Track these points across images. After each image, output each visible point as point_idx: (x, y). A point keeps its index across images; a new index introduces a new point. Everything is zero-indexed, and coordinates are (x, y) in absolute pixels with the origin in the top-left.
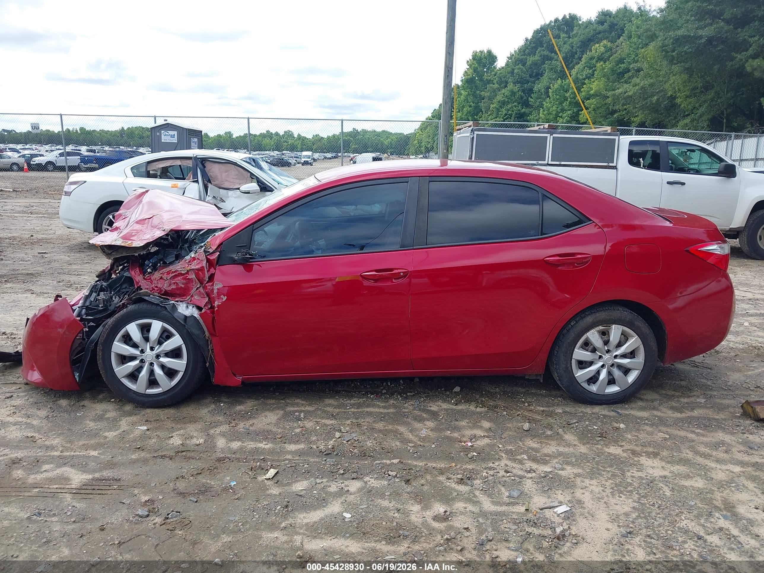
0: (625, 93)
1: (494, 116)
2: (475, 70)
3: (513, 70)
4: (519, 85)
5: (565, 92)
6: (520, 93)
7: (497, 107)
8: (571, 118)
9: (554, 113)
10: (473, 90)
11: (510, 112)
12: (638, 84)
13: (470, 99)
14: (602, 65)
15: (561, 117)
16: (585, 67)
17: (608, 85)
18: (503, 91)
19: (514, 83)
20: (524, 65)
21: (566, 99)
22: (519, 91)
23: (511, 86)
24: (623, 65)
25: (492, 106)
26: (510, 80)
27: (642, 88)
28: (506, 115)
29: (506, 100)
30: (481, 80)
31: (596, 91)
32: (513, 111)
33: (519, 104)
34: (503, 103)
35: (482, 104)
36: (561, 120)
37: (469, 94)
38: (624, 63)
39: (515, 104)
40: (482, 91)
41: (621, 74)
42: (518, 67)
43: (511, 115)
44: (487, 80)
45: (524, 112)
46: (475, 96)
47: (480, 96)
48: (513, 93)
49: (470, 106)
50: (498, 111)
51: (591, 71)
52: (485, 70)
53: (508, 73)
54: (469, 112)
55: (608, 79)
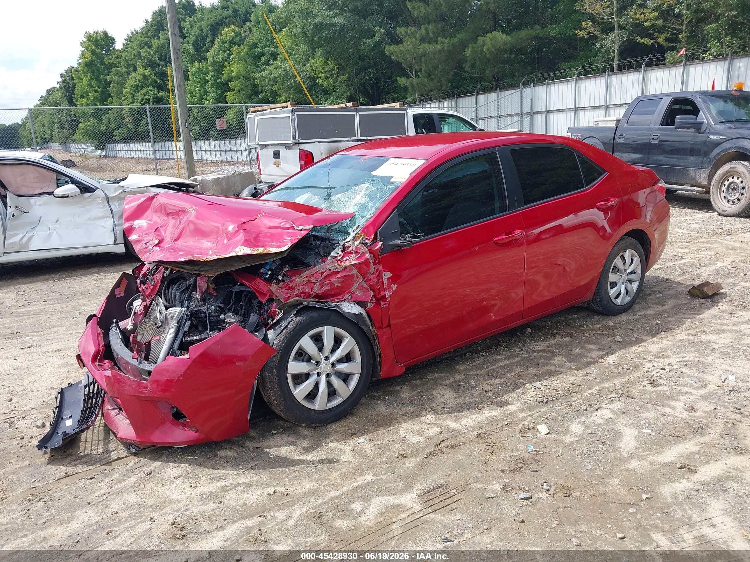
0: (271, 75)
1: (130, 100)
2: (93, 52)
3: (140, 53)
4: (149, 69)
5: (205, 75)
6: (153, 77)
7: (131, 91)
8: (216, 99)
9: (198, 95)
10: (95, 74)
11: (147, 97)
12: (281, 67)
13: (94, 83)
14: (237, 49)
15: (206, 99)
16: (219, 51)
17: (247, 68)
18: (134, 75)
19: (144, 66)
20: (150, 47)
21: (207, 81)
22: (151, 74)
23: (141, 70)
24: (257, 49)
25: (124, 91)
26: (138, 63)
27: (284, 70)
28: (143, 99)
29: (140, 84)
30: (102, 63)
31: (237, 74)
32: (150, 96)
33: (154, 88)
34: (137, 88)
35: (111, 89)
36: (207, 102)
37: (91, 79)
38: (257, 47)
39: (151, 88)
40: (106, 75)
41: (258, 57)
42: (144, 50)
43: (149, 100)
44: (109, 63)
45: (162, 97)
46: (98, 79)
47: (105, 80)
48: (146, 78)
49: (96, 91)
50: (133, 95)
51: (226, 55)
52: (104, 52)
53: (135, 56)
54: (96, 98)
55: (246, 62)
